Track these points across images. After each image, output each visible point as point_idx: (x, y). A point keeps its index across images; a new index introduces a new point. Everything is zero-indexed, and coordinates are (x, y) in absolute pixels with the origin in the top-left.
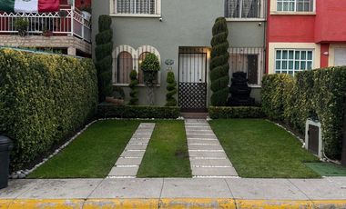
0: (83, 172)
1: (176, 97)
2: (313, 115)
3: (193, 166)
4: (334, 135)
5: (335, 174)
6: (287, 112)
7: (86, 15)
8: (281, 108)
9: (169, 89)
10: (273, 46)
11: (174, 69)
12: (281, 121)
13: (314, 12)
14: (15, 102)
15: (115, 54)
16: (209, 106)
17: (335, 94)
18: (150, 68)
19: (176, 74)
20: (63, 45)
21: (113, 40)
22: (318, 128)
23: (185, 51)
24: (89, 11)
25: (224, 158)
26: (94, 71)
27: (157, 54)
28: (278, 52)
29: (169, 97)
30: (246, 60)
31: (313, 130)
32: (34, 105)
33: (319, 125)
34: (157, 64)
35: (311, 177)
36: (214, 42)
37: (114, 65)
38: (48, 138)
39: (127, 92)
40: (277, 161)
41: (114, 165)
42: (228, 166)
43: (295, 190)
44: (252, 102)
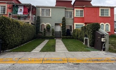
0: (25, 50)
1: (54, 34)
2: (86, 36)
3: (56, 49)
4: (92, 40)
5: (94, 50)
6: (79, 36)
7: (34, 16)
8: (78, 36)
9: (53, 32)
10: (75, 24)
11: (54, 28)
12: (78, 39)
13: (83, 17)
14: (5, 30)
15: (41, 25)
16: (62, 36)
17: (92, 30)
18: (48, 27)
19: (54, 29)
20: (28, 22)
21: (40, 21)
22: (87, 39)
23: (56, 24)
24: (35, 15)
25: (65, 47)
26: (35, 28)
27: (50, 25)
28: (76, 25)
29: (53, 34)
30: (69, 26)
31: (86, 40)
32: (13, 32)
33: (88, 38)
34: (50, 27)
35: (88, 51)
36: (62, 22)
37: (40, 27)
38: (18, 41)
39: (43, 33)
40: (78, 47)
41: (35, 49)
42: (65, 49)
43: (85, 55)
44: (71, 35)
